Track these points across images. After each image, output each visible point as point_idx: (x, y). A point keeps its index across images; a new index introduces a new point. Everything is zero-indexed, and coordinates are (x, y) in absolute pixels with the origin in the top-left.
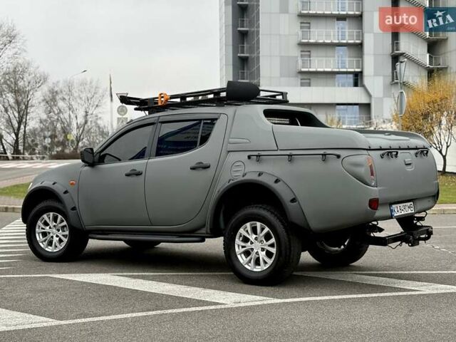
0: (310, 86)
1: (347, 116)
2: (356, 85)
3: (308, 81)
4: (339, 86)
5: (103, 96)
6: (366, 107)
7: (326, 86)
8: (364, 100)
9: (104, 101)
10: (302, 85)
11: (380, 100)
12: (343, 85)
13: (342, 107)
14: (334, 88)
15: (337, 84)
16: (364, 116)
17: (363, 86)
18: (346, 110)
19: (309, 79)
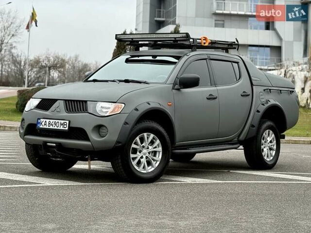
0: (223, 27)
1: (258, 57)
2: (267, 28)
3: (222, 22)
4: (251, 29)
5: (20, 26)
6: (277, 50)
7: (239, 28)
8: (275, 43)
9: (20, 31)
10: (216, 25)
11: (290, 44)
12: (256, 28)
13: (254, 48)
14: (246, 30)
15: (249, 26)
16: (275, 58)
17: (274, 29)
18: (258, 51)
19: (224, 21)
